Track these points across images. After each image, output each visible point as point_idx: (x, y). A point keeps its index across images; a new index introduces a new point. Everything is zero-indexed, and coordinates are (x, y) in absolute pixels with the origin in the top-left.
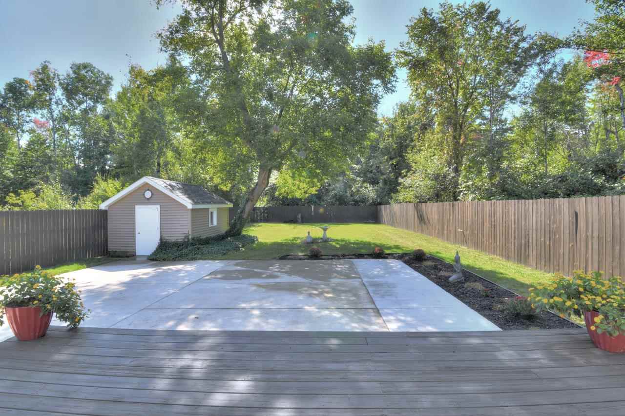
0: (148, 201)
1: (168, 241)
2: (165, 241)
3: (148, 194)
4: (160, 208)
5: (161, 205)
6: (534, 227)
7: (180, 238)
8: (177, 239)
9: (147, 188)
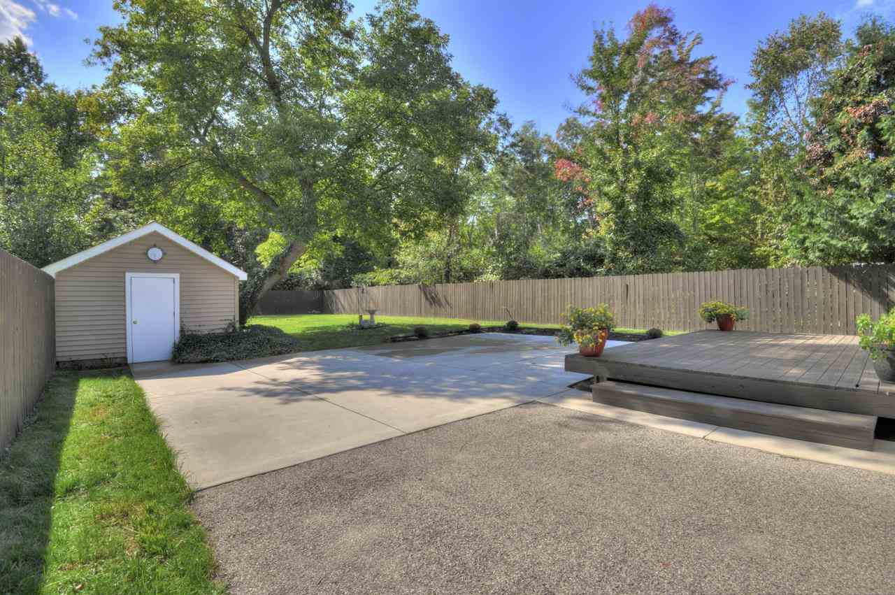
0: (154, 266)
1: (194, 333)
2: (190, 333)
3: (155, 254)
4: (181, 278)
5: (181, 274)
6: (591, 297)
7: (219, 327)
8: (213, 330)
9: (153, 243)
